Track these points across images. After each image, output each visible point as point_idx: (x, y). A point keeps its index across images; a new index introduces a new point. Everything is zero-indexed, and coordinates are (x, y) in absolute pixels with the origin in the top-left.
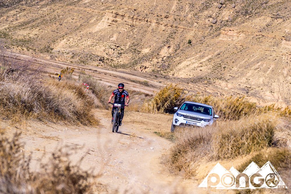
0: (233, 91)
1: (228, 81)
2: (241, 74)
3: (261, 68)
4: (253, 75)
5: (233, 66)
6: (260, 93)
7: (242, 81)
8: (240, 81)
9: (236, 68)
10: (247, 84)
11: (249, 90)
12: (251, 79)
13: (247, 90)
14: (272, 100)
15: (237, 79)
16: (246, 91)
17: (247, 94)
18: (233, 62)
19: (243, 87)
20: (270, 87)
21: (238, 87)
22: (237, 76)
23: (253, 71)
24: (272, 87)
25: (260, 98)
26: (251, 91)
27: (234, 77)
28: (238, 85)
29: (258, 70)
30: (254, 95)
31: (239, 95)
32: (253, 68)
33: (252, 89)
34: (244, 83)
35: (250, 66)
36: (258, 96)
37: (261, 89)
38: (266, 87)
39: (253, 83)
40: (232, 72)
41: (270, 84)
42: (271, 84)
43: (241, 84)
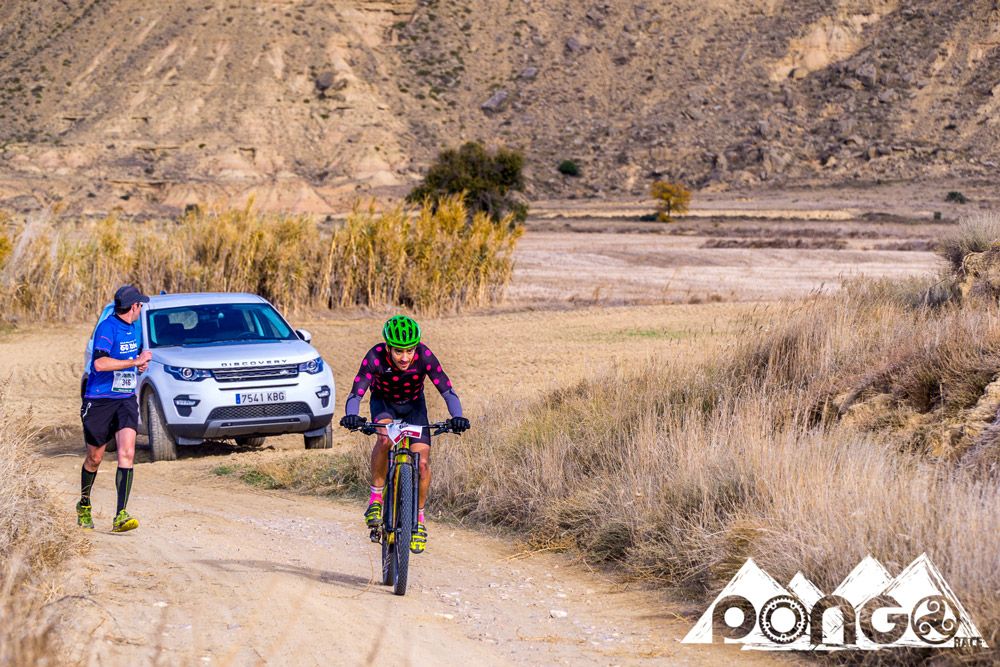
0: (93, 175)
1: (66, 142)
2: (107, 102)
3: (181, 63)
4: (155, 97)
5: (69, 80)
6: (196, 164)
7: (117, 129)
8: (109, 130)
9: (84, 85)
10: (139, 139)
11: (152, 160)
12: (152, 113)
13: (146, 159)
14: (250, 180)
15: (98, 125)
16: (142, 165)
17: (150, 178)
18: (67, 63)
19: (128, 152)
20: (231, 129)
21: (109, 155)
22: (94, 114)
23: (152, 82)
24: (240, 130)
25: (199, 181)
26: (162, 162)
27: (82, 120)
28: (105, 149)
29: (170, 74)
30: (178, 176)
31: (120, 186)
32: (149, 69)
33: (165, 155)
34: (129, 137)
35: (138, 64)
36: (191, 176)
37: (197, 146)
38: (217, 135)
39: (162, 130)
40: (71, 104)
41: (228, 120)
42: (235, 120)
43: (116, 143)
